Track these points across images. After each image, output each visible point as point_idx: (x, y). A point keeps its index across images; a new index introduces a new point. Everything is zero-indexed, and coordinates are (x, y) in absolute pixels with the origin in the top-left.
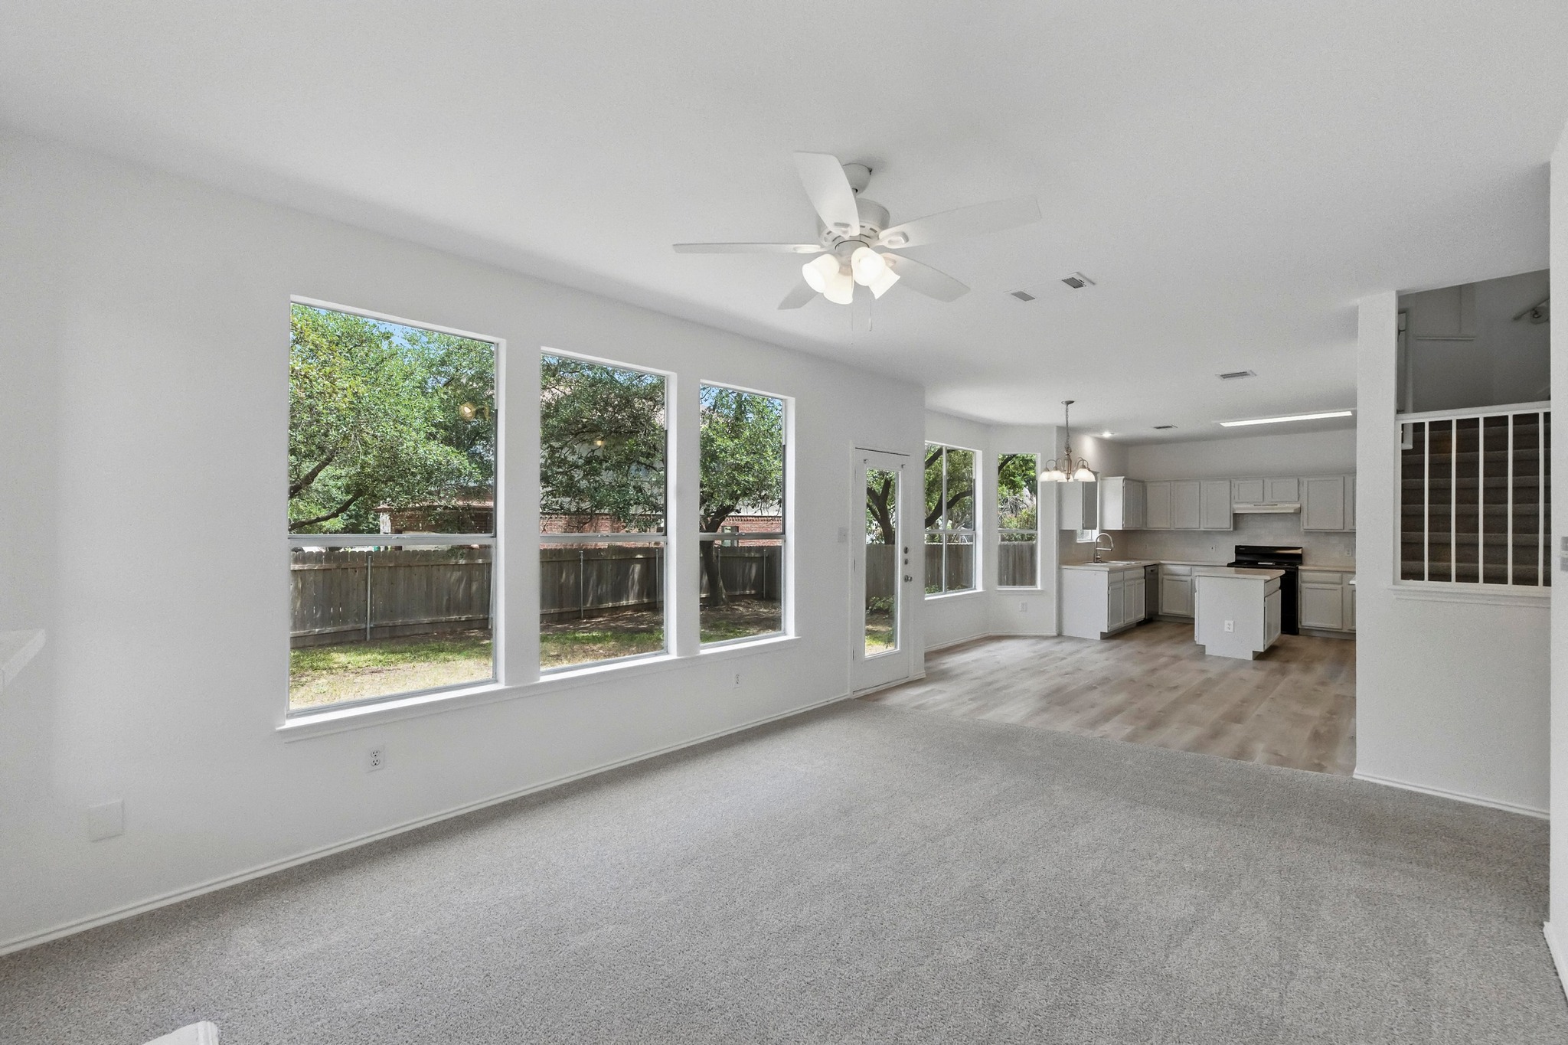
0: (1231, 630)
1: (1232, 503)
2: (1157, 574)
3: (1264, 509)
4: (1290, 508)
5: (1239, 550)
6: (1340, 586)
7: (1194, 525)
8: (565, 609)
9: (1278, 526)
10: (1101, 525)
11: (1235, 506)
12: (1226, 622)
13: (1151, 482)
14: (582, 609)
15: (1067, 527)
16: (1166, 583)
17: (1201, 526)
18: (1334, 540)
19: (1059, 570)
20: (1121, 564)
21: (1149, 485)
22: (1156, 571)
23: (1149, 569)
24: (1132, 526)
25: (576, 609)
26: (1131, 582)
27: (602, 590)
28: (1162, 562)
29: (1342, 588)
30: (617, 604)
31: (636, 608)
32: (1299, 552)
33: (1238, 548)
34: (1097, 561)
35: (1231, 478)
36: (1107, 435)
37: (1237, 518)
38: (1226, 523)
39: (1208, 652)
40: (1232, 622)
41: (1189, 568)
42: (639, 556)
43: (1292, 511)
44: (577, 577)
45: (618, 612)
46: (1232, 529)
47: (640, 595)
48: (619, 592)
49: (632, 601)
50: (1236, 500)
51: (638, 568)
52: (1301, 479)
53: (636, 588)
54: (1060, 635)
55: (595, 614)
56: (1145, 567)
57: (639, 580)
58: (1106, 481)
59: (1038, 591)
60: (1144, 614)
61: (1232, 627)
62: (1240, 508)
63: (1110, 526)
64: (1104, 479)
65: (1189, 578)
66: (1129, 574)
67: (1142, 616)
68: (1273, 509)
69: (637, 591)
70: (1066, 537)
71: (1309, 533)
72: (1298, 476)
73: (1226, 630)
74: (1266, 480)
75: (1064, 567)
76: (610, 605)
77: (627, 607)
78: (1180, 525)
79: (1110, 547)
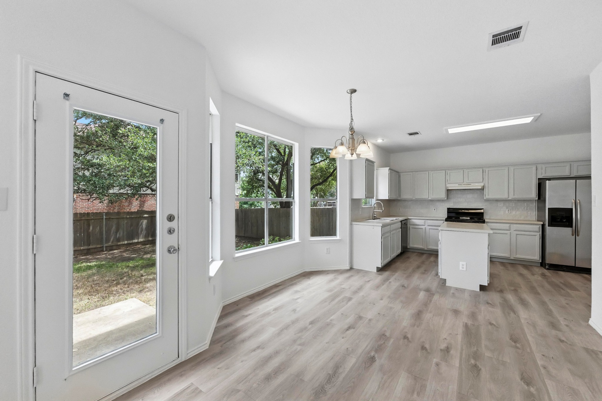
0: (465, 269)
1: (447, 183)
2: (407, 225)
3: (465, 187)
4: (479, 186)
5: (450, 210)
6: (509, 232)
7: (425, 196)
8: (91, 247)
9: (470, 196)
10: (377, 196)
11: (448, 185)
12: (461, 263)
13: (403, 172)
14: (104, 246)
15: (356, 197)
16: (411, 229)
17: (430, 197)
18: (501, 204)
19: (351, 225)
20: (388, 220)
21: (401, 174)
22: (406, 223)
23: (403, 222)
24: (394, 197)
25: (99, 246)
26: (394, 232)
27: (120, 234)
28: (409, 218)
29: (510, 233)
30: (131, 242)
31: (144, 243)
32: (482, 211)
33: (449, 209)
34: (374, 218)
35: (447, 169)
36: (380, 141)
37: (449, 191)
38: (443, 195)
39: (448, 284)
40: (464, 263)
41: (424, 221)
42: (146, 216)
43: (481, 188)
44: (101, 228)
45: (131, 246)
46: (446, 199)
47: (146, 236)
48: (132, 235)
49: (141, 240)
50: (449, 182)
51: (145, 222)
52: (484, 169)
53: (144, 232)
54: (351, 268)
55: (114, 248)
56: (401, 221)
57: (146, 228)
58: (379, 170)
59: (338, 240)
60: (401, 250)
61: (465, 267)
62: (451, 187)
63: (381, 197)
64: (378, 169)
65: (423, 227)
66: (393, 227)
67: (399, 251)
68: (470, 186)
69: (144, 234)
70: (355, 203)
71: (488, 200)
72: (483, 168)
73: (461, 268)
74: (465, 170)
75: (354, 223)
76: (126, 242)
77: (138, 243)
78: (418, 197)
79: (382, 209)
